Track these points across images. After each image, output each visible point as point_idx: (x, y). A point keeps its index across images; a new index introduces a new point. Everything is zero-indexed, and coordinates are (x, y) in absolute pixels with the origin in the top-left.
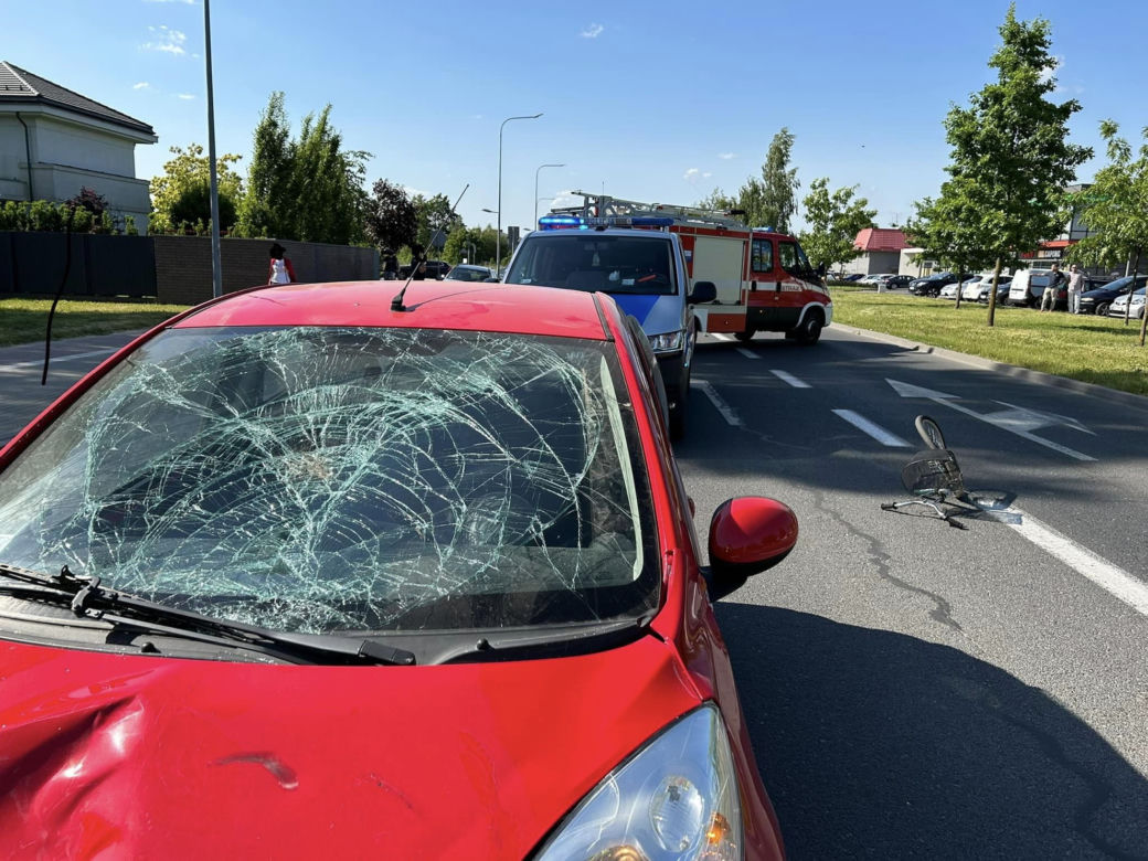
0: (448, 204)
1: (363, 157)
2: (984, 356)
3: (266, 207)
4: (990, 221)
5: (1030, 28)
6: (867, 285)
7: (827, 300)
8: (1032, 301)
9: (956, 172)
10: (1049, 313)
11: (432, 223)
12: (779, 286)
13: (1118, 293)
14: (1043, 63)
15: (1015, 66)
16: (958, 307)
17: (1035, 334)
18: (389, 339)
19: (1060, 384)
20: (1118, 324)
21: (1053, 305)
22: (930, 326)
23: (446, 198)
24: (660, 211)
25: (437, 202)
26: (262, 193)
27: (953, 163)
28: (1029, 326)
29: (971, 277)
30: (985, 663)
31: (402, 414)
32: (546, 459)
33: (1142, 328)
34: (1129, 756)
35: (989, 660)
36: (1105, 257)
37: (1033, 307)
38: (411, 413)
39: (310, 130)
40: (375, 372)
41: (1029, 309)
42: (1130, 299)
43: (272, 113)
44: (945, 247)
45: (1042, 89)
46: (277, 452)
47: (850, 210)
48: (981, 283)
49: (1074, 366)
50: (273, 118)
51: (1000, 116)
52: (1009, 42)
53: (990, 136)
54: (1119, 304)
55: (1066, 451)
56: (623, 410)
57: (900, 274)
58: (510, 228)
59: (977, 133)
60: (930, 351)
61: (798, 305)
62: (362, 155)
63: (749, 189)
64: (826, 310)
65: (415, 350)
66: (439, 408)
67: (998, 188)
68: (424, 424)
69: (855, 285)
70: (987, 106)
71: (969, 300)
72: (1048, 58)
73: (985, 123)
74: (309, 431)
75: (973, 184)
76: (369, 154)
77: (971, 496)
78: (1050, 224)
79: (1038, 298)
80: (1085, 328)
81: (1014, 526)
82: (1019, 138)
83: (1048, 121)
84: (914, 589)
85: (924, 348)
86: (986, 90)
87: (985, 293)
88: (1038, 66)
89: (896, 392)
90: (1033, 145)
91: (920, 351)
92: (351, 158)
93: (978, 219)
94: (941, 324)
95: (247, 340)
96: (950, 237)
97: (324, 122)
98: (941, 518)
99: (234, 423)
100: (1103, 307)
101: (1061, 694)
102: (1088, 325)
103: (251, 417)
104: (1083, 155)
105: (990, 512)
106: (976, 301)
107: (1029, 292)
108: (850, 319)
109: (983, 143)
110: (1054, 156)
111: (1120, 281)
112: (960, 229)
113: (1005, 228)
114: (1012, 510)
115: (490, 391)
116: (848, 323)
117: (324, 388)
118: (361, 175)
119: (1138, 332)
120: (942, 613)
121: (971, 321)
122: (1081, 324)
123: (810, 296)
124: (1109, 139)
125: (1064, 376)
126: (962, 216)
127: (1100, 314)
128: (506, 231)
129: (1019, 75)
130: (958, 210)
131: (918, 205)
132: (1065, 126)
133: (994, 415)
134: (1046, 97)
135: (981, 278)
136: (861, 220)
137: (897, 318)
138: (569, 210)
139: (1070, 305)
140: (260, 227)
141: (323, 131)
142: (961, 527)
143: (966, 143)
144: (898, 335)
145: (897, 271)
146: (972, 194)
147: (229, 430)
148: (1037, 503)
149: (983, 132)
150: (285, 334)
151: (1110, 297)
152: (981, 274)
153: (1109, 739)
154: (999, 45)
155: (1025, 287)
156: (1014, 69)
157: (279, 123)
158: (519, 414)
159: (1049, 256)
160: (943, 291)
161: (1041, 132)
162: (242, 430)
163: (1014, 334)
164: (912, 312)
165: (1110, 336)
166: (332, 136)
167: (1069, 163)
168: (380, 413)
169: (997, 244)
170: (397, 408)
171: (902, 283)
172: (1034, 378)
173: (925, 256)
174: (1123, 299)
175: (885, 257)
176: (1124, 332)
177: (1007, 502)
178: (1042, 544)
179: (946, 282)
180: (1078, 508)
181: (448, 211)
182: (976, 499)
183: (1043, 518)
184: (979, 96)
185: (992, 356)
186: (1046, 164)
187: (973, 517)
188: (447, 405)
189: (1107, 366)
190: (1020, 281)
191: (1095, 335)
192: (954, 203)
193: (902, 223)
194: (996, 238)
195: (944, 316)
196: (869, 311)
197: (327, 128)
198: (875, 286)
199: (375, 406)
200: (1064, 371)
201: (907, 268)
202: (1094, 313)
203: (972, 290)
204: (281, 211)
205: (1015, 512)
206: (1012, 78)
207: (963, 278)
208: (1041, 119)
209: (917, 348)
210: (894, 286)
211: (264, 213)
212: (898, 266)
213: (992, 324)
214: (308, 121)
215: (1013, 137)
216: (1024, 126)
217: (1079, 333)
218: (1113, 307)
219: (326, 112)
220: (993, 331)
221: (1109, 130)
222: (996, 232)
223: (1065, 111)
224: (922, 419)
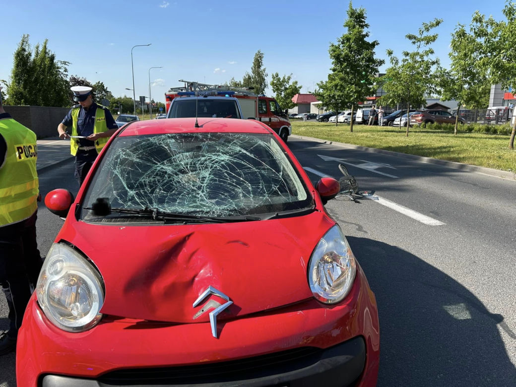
0: (103, 86)
1: (65, 64)
2: (352, 144)
3: (22, 90)
4: (349, 90)
5: (358, 11)
6: (299, 118)
7: (289, 124)
8: (364, 122)
9: (334, 70)
10: (372, 126)
11: (96, 96)
12: (270, 119)
13: (396, 117)
14: (364, 26)
15: (354, 27)
16: (337, 125)
17: (369, 134)
18: (201, 136)
19: (380, 152)
20: (397, 129)
21: (373, 123)
22: (329, 134)
23: (102, 83)
24: (220, 88)
25: (97, 86)
26: (19, 83)
27: (333, 66)
28: (366, 131)
29: (340, 113)
30: (378, 242)
31: (213, 160)
32: (268, 169)
33: (407, 130)
34: (425, 260)
35: (379, 240)
36: (391, 103)
37: (365, 124)
38: (217, 160)
39: (39, 52)
40: (199, 148)
41: (363, 125)
42: (401, 119)
43: (23, 44)
44: (330, 101)
45: (364, 36)
46: (177, 175)
47: (291, 86)
48: (345, 115)
49: (385, 145)
50: (23, 47)
51: (350, 47)
52: (351, 17)
53: (347, 55)
54: (397, 121)
55: (388, 175)
56: (285, 154)
57: (311, 113)
58: (140, 97)
59: (341, 54)
60: (331, 143)
61: (278, 127)
62: (65, 63)
63: (247, 77)
64: (289, 129)
65: (210, 139)
66: (226, 158)
67: (351, 77)
68: (223, 163)
69: (294, 118)
70: (344, 43)
71: (341, 122)
72: (366, 23)
73: (344, 50)
74: (184, 167)
75: (342, 75)
76: (68, 63)
77: (360, 192)
78: (371, 90)
79: (366, 120)
80: (386, 131)
81: (376, 201)
82: (357, 56)
83: (368, 49)
84: (349, 223)
85: (328, 142)
86: (343, 37)
87: (347, 119)
88: (362, 27)
89: (323, 160)
90: (363, 59)
91: (327, 143)
92: (59, 65)
93: (344, 88)
94: (332, 132)
95: (151, 139)
96: (334, 97)
97: (45, 47)
98: (352, 200)
99: (158, 167)
100: (391, 123)
101: (402, 246)
102: (387, 130)
103: (163, 164)
104: (381, 62)
105: (368, 197)
106: (343, 123)
107: (363, 118)
108: (297, 132)
109: (344, 58)
110: (371, 63)
111: (396, 112)
112: (338, 93)
113: (355, 92)
114: (375, 196)
115: (241, 151)
116: (296, 134)
117: (184, 154)
118: (66, 73)
119: (405, 132)
120: (360, 228)
121: (344, 131)
122: (384, 130)
123: (282, 123)
124: (390, 57)
125: (382, 149)
126: (338, 88)
127: (390, 125)
128: (138, 99)
129: (356, 30)
130: (336, 86)
131: (318, 84)
132: (374, 51)
133: (361, 165)
134: (366, 39)
135: (344, 113)
136: (295, 91)
137: (315, 131)
138: (179, 88)
139: (379, 122)
140: (20, 100)
141: (45, 53)
142: (359, 202)
143: (337, 58)
144: (317, 138)
145: (310, 112)
146: (341, 79)
147: (158, 168)
148: (382, 193)
149: (344, 54)
150: (163, 136)
151: (392, 119)
152: (344, 112)
153: (419, 256)
154: (347, 18)
155: (361, 116)
156: (354, 28)
157: (27, 49)
158: (253, 157)
159: (368, 103)
160: (330, 119)
161: (365, 53)
162: (162, 168)
163: (361, 135)
164: (320, 129)
165: (396, 134)
166: (50, 54)
167: (376, 66)
168: (206, 160)
169: (352, 99)
170: (211, 159)
171: (313, 117)
172: (371, 150)
173: (323, 105)
174: (398, 119)
175: (304, 106)
176: (400, 132)
177: (372, 193)
178: (387, 205)
179: (330, 115)
180: (396, 194)
181: (105, 90)
182: (361, 193)
183: (384, 197)
184: (340, 39)
185: (355, 144)
186: (368, 66)
187: (362, 199)
188: (228, 157)
189: (397, 144)
190: (359, 114)
191: (391, 133)
192: (334, 83)
193: (313, 91)
194: (352, 96)
195: (333, 129)
196: (303, 129)
197: (47, 51)
198: (301, 119)
199: (203, 159)
200: (382, 147)
201: (314, 110)
202: (388, 125)
203: (341, 118)
204: (30, 92)
205: (376, 196)
206: (353, 31)
207: (337, 114)
208: (365, 48)
209: (325, 143)
210: (309, 118)
211: (21, 93)
212: (310, 109)
213: (352, 131)
214: (37, 48)
215: (355, 56)
216: (359, 51)
217: (384, 133)
218: (395, 123)
219: (46, 43)
220: (353, 134)
221: (390, 53)
222: (351, 94)
223: (373, 45)
224: (341, 165)
